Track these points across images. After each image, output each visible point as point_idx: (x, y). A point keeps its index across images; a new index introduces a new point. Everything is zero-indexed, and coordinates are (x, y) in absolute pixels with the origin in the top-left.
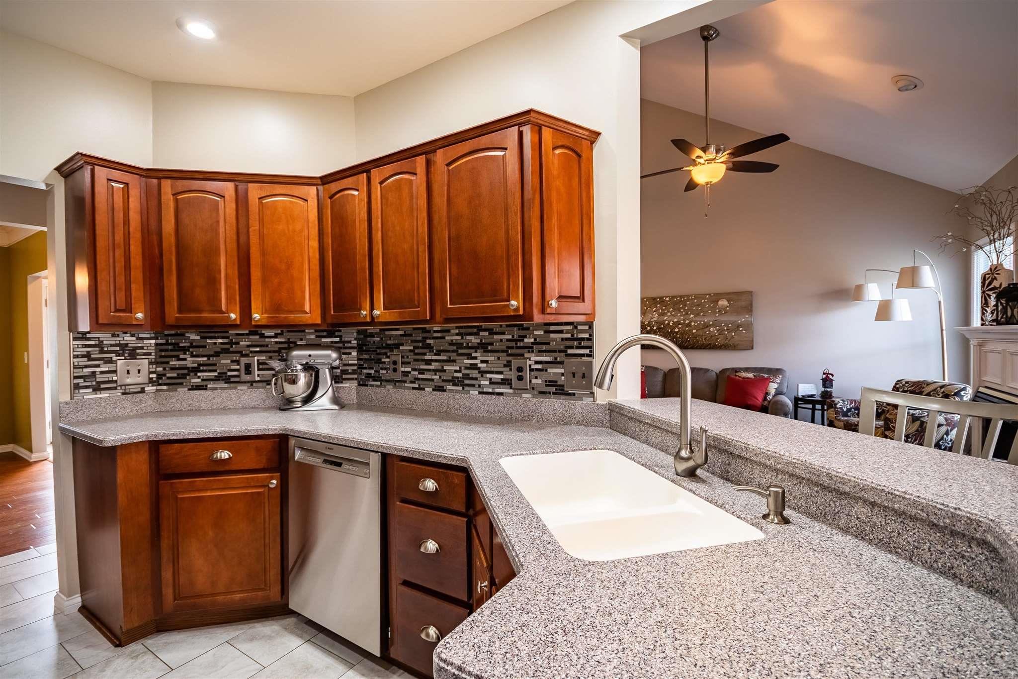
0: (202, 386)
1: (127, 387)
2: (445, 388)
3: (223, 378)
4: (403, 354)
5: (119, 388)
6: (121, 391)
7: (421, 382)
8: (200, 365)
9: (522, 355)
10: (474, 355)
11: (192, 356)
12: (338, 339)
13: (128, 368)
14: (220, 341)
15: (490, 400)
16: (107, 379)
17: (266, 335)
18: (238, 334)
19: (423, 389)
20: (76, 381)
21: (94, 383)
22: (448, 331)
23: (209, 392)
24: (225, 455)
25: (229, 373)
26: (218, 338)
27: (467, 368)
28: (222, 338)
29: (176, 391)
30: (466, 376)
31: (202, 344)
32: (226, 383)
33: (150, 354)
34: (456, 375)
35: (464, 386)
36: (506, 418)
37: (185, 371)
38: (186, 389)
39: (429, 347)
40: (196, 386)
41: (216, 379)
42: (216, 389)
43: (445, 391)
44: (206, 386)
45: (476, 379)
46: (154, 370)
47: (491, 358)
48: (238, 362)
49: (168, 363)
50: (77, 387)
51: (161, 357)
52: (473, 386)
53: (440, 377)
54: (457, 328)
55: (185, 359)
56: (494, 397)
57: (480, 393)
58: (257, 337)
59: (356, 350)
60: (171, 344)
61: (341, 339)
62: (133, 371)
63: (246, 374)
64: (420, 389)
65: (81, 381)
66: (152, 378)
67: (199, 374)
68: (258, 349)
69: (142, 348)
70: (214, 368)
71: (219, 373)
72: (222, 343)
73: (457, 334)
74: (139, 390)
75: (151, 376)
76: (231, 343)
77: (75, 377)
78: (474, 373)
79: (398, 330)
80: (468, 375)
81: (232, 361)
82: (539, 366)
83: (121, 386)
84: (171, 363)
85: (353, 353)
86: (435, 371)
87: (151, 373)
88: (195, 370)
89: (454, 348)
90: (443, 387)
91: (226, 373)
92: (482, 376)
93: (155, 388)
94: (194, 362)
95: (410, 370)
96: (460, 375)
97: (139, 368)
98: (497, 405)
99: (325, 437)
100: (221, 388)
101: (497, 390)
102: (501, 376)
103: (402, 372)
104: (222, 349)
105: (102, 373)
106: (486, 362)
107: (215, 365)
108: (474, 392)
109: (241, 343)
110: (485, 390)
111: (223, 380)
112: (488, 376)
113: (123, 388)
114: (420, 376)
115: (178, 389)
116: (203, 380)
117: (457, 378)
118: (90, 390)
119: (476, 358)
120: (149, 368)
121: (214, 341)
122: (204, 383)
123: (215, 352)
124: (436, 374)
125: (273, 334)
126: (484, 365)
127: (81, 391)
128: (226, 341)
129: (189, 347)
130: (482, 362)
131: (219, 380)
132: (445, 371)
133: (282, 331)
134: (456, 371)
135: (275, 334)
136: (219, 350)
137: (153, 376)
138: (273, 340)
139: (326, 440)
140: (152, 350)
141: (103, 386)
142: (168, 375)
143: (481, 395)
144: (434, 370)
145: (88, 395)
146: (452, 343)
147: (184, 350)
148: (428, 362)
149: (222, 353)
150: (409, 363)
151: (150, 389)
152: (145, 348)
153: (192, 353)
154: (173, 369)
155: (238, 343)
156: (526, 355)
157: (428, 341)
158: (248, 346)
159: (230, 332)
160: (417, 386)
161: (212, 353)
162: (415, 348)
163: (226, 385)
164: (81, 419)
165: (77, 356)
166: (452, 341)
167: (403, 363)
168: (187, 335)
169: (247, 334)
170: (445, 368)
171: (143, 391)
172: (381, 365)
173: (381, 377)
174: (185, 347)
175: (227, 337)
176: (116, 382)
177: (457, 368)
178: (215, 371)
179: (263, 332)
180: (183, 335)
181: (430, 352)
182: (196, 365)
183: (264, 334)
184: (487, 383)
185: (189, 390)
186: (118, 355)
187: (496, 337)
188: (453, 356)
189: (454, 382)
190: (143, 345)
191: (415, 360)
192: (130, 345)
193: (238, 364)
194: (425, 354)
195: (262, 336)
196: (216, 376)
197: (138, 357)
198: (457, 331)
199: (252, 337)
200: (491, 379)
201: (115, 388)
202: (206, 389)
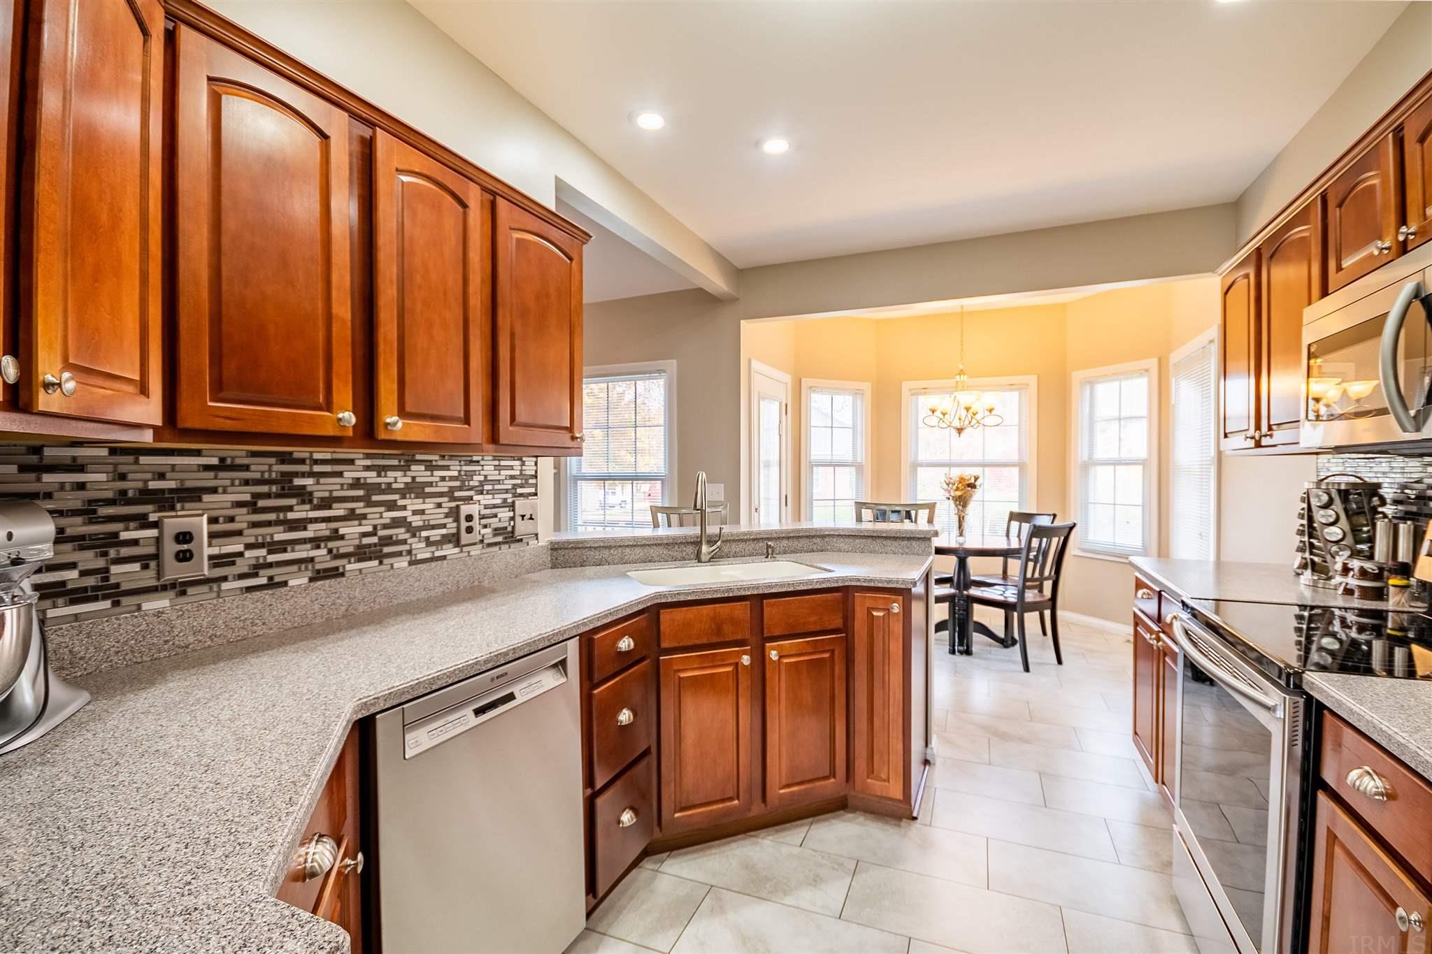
2: (341, 570)
4: (215, 513)
7: (270, 572)
9: (471, 498)
10: (400, 503)
15: (428, 571)
19: (285, 584)
22: (351, 462)
27: (385, 527)
30: (388, 541)
34: (366, 541)
35: (381, 557)
36: (451, 592)
39: (304, 496)
43: (343, 575)
45: (404, 542)
47: (429, 505)
52: (400, 554)
53: (330, 551)
54: (368, 456)
56: (433, 564)
57: (411, 563)
64: (272, 584)
73: (367, 468)
78: (401, 533)
79: (198, 453)
80: (391, 537)
82: (488, 511)
86: (316, 542)
89: (361, 493)
90: (337, 568)
92: (414, 536)
95: (240, 548)
96: (374, 540)
98: (439, 575)
99: (486, 662)
101: (437, 554)
102: (444, 531)
103: (211, 558)
106: (422, 512)
108: (402, 563)
110: (419, 557)
112: (424, 534)
114: (272, 558)
117: (369, 546)
119: (404, 508)
124: (318, 547)
126: (418, 517)
130: (415, 513)
132: (342, 537)
134: (365, 535)
139: (490, 666)
143: (414, 567)
144: (311, 540)
146: (356, 484)
148: (301, 524)
150: (239, 533)
156: (475, 498)
157: (298, 482)
160: (264, 581)
162: (257, 496)
166: (358, 479)
167: (212, 536)
170: (342, 531)
172: (112, 553)
173: (117, 585)
177: (370, 529)
181: (303, 502)
184: (423, 545)
187: (438, 473)
188: (359, 507)
189: (362, 554)
191: (255, 525)
194: (290, 509)
198: (368, 462)
200: (427, 538)
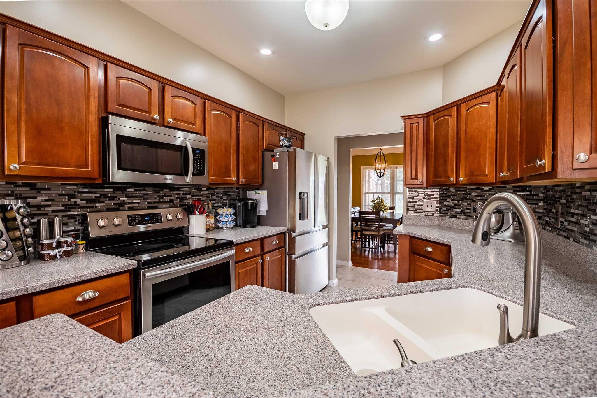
0: (455, 216)
1: (427, 213)
2: (579, 240)
3: (463, 213)
4: (561, 207)
5: (423, 212)
6: (424, 214)
8: (455, 205)
11: (452, 200)
12: (528, 193)
13: (427, 204)
14: (463, 192)
16: (419, 208)
17: (484, 189)
18: (471, 189)
19: (569, 238)
20: (408, 208)
21: (414, 209)
23: (457, 220)
24: (430, 249)
25: (466, 211)
26: (462, 191)
27: (593, 224)
28: (464, 191)
29: (445, 217)
30: (592, 232)
31: (456, 194)
32: (465, 216)
33: (437, 198)
34: (586, 229)
35: (590, 240)
37: (449, 208)
38: (449, 217)
39: (573, 202)
40: (453, 216)
41: (460, 213)
42: (460, 218)
43: (579, 242)
44: (457, 216)
46: (438, 206)
48: (470, 205)
49: (443, 203)
50: (408, 210)
51: (441, 200)
52: (595, 242)
53: (578, 229)
55: (449, 202)
58: (480, 191)
59: (541, 202)
60: (445, 194)
61: (531, 193)
62: (429, 206)
63: (473, 212)
65: (410, 208)
66: (437, 210)
67: (454, 210)
68: (480, 198)
69: (434, 195)
70: (459, 207)
71: (462, 210)
72: (464, 194)
74: (432, 214)
75: (437, 208)
76: (468, 194)
77: (408, 206)
78: (596, 229)
80: (593, 230)
81: (468, 204)
83: (424, 212)
84: (444, 203)
85: (540, 204)
87: (436, 207)
88: (453, 207)
89: (586, 203)
91: (465, 210)
93: (438, 214)
94: (453, 203)
95: (564, 220)
96: (588, 230)
97: (432, 204)
100: (463, 219)
103: (561, 222)
104: (464, 197)
105: (417, 205)
107: (460, 205)
109: (472, 194)
111: (463, 214)
113: (425, 212)
114: (568, 227)
115: (446, 216)
116: (456, 213)
117: (587, 232)
118: (413, 212)
120: (436, 205)
121: (460, 192)
122: (456, 215)
123: (461, 199)
124: (575, 227)
125: (488, 189)
127: (410, 212)
128: (466, 192)
129: (451, 195)
131: (462, 214)
133: (493, 187)
134: (586, 225)
135: (489, 189)
136: (463, 197)
137: (438, 209)
138: (488, 193)
140: (438, 196)
141: (418, 211)
142: (443, 209)
144: (575, 222)
145: (412, 214)
146: (585, 199)
147: (449, 197)
149: (463, 199)
150: (564, 215)
151: (436, 215)
152: (435, 195)
153: (452, 198)
154: (445, 206)
155: (470, 194)
157: (573, 196)
158: (475, 196)
159: (467, 188)
160: (566, 235)
161: (460, 199)
162: (567, 202)
163: (465, 217)
164: (409, 223)
165: (408, 198)
167: (561, 214)
168: (450, 189)
169: (475, 189)
170: (581, 221)
171: (433, 215)
172: (552, 215)
173: (551, 224)
174: (449, 195)
175: (466, 191)
176: (422, 210)
177: (587, 223)
178: (460, 209)
179: (483, 187)
180: (449, 189)
181: (574, 206)
182: (453, 205)
183: (483, 189)
185: (450, 217)
186: (424, 198)
188: (585, 211)
189: (585, 235)
190: (434, 194)
191: (567, 212)
192: (429, 194)
193: (470, 206)
195: (482, 190)
196: (461, 212)
197: (432, 199)
199: (477, 191)
201: (422, 212)
202: (456, 218)
